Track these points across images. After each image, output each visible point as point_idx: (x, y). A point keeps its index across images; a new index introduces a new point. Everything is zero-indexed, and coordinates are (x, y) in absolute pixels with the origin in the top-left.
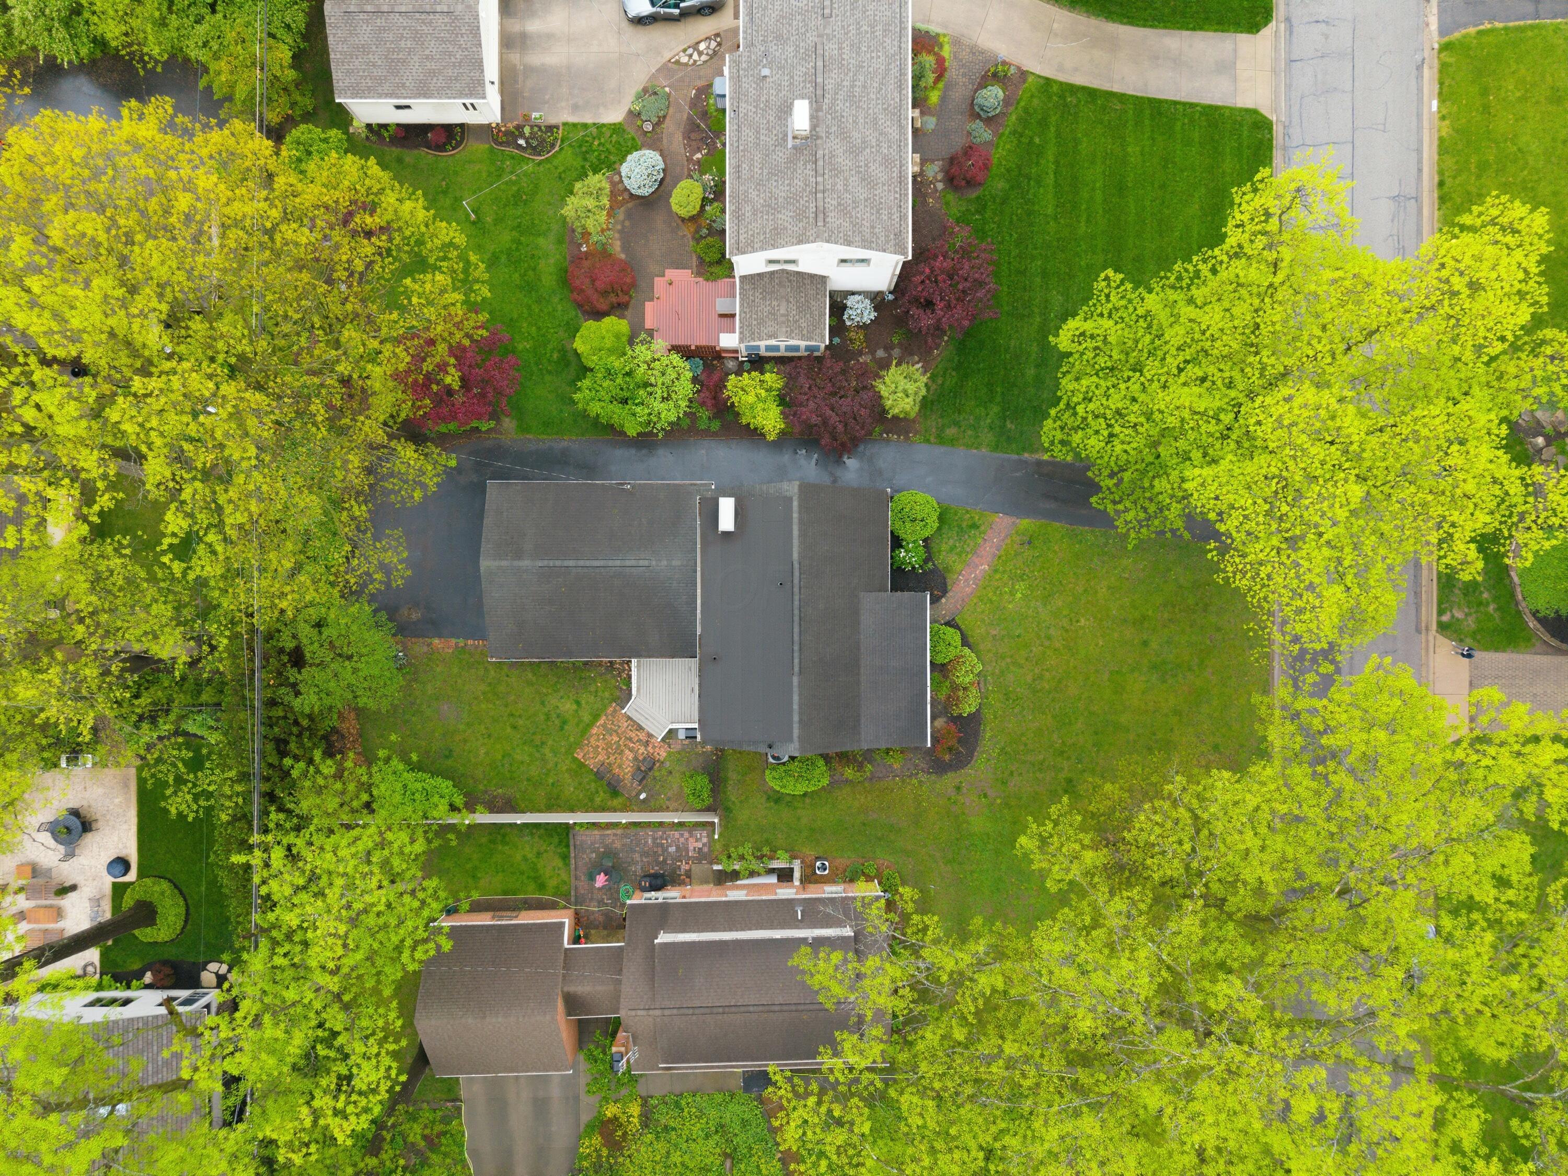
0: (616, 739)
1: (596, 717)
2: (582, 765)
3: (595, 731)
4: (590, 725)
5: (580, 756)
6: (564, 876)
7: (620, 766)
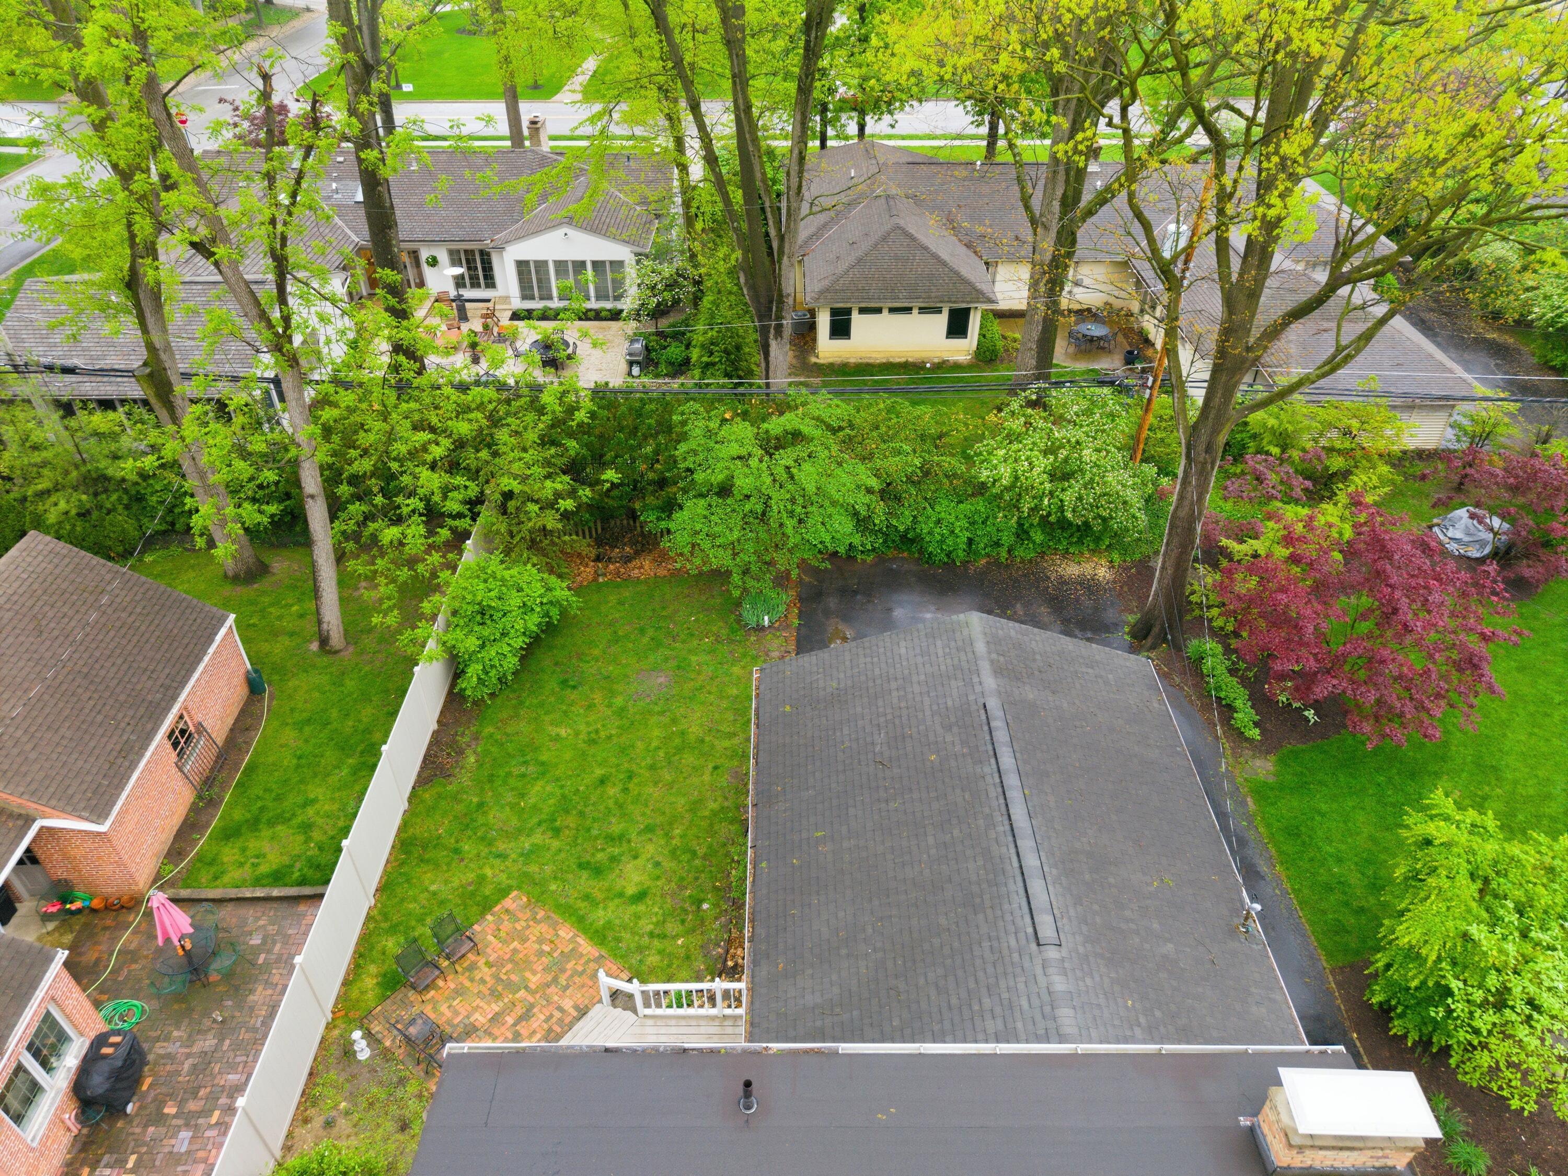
0: (534, 980)
1: (599, 936)
2: (486, 906)
3: (566, 932)
4: (581, 923)
5: (512, 902)
6: (234, 874)
7: (459, 992)
